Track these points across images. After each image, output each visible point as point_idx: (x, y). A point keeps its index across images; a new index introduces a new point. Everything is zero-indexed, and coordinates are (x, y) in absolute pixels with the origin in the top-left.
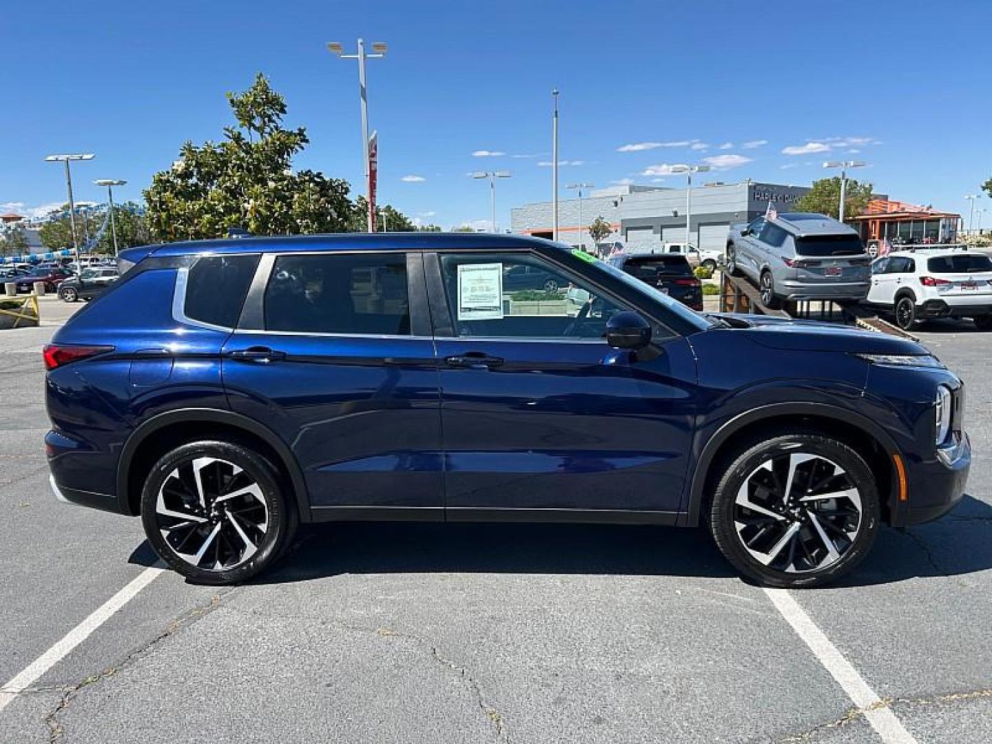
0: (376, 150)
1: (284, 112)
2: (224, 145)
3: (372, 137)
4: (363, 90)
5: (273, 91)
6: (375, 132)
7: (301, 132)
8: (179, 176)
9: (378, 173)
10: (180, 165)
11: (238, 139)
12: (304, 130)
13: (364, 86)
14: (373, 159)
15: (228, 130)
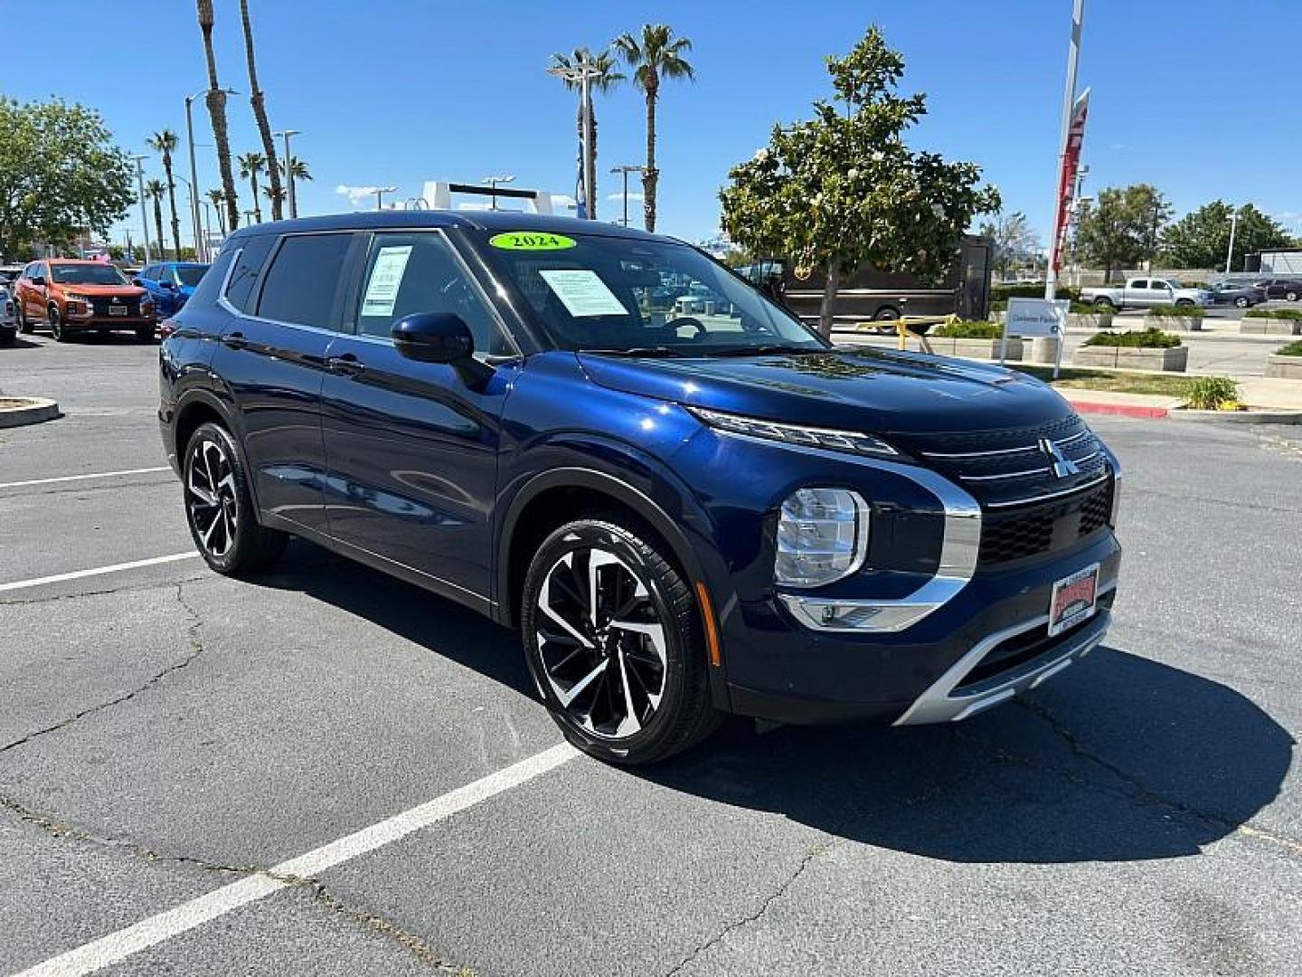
0: (1084, 118)
1: (900, 74)
2: (809, 125)
3: (1081, 98)
4: (1077, 29)
5: (890, 48)
6: (1088, 89)
7: (918, 101)
8: (761, 167)
9: (1082, 152)
10: (761, 155)
11: (829, 115)
12: (924, 96)
13: (1078, 22)
14: (1076, 131)
15: (817, 105)
